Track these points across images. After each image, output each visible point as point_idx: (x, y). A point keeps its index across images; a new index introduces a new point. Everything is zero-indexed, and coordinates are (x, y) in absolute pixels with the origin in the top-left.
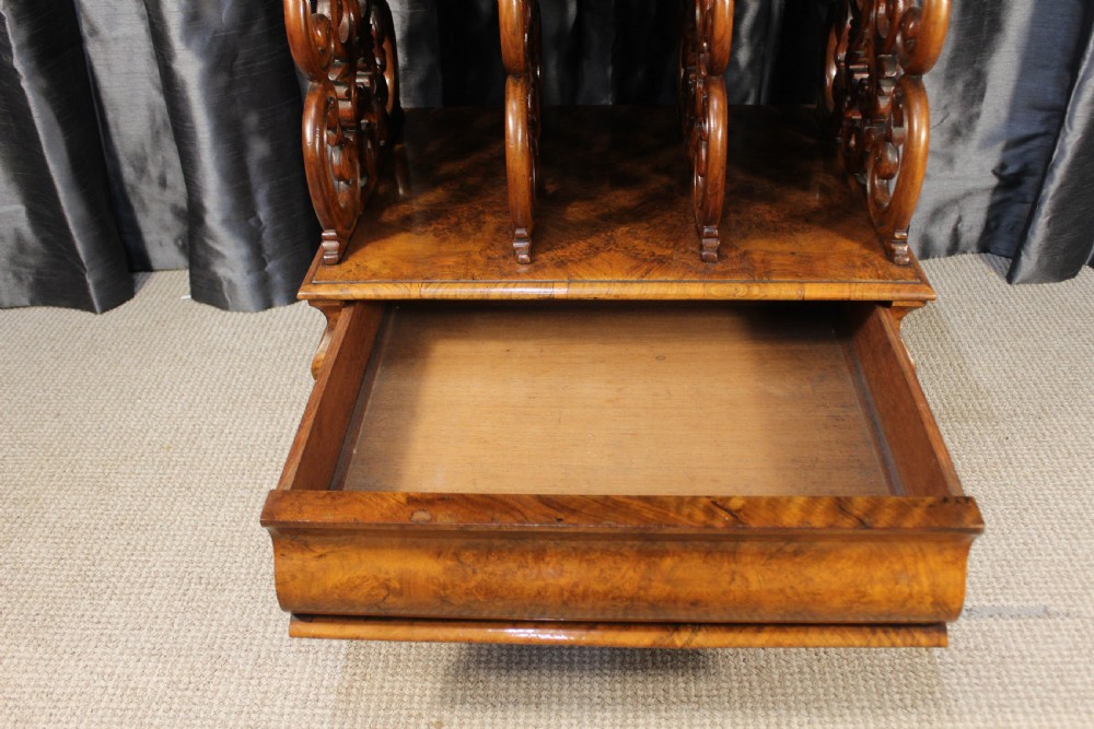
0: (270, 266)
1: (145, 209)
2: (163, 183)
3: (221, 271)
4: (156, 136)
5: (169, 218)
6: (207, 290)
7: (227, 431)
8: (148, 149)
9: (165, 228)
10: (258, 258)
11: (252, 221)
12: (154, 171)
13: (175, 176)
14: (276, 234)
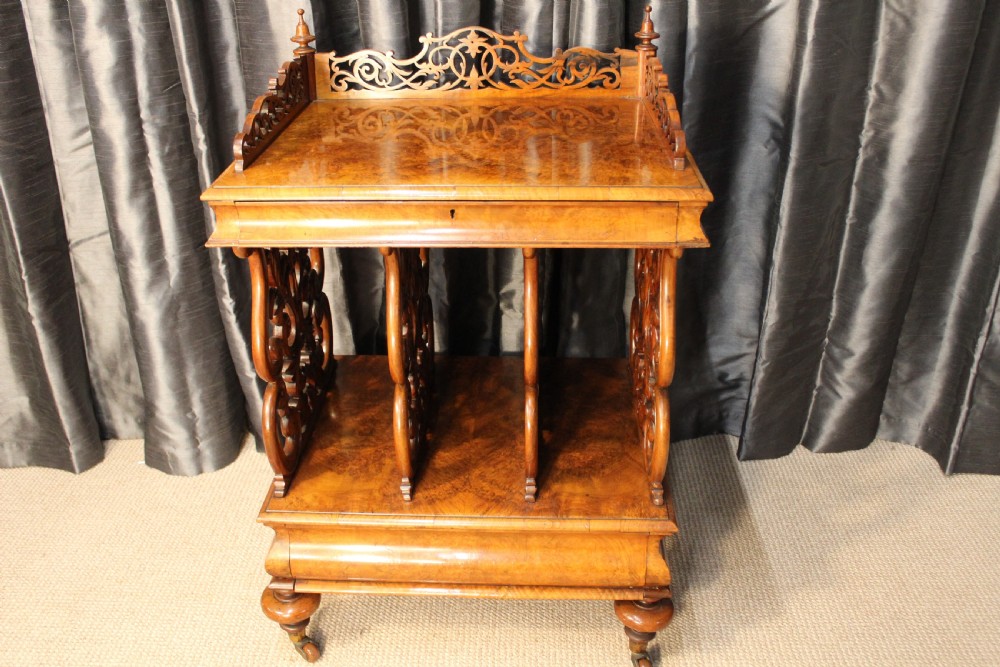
0: (202, 445)
1: (114, 396)
2: (128, 380)
3: (167, 448)
4: (124, 347)
5: (131, 403)
6: (157, 458)
7: (163, 570)
8: (118, 357)
9: (128, 410)
10: (194, 440)
11: (189, 416)
12: (122, 372)
13: (135, 376)
14: (206, 423)
